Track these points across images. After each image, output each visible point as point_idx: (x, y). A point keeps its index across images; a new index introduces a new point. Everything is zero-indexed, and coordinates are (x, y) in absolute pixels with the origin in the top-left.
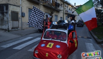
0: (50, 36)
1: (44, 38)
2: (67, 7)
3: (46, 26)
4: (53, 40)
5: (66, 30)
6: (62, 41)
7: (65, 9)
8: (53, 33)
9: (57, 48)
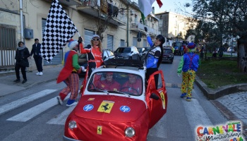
0: (103, 86)
1: (89, 90)
2: (136, 16)
3: (91, 61)
4: (111, 94)
5: (141, 71)
6: (132, 97)
7: (131, 20)
8: (110, 78)
9: (122, 112)
